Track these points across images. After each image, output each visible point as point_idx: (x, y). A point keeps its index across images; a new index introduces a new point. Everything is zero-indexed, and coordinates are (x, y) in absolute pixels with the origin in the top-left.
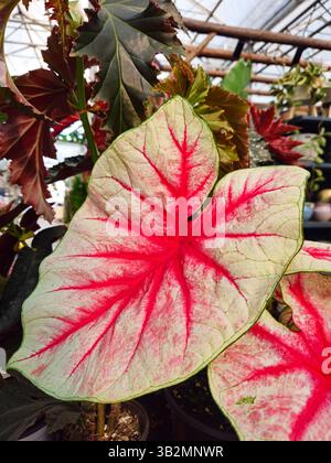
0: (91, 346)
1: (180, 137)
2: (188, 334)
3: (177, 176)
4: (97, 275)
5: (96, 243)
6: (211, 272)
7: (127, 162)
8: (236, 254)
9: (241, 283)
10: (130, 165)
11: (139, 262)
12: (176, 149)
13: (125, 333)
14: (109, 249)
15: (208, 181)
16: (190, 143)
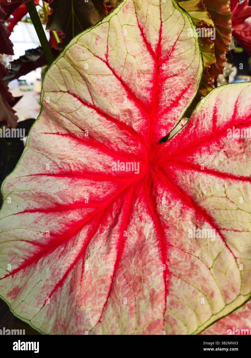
0: (61, 276)
1: (153, 39)
2: (167, 291)
3: (148, 89)
4: (63, 199)
5: (58, 162)
6: (190, 214)
7: (87, 76)
8: (224, 200)
9: (229, 235)
10: (91, 78)
11: (105, 184)
12: (148, 55)
13: (96, 273)
14: (73, 168)
15: (186, 95)
16: (166, 46)
